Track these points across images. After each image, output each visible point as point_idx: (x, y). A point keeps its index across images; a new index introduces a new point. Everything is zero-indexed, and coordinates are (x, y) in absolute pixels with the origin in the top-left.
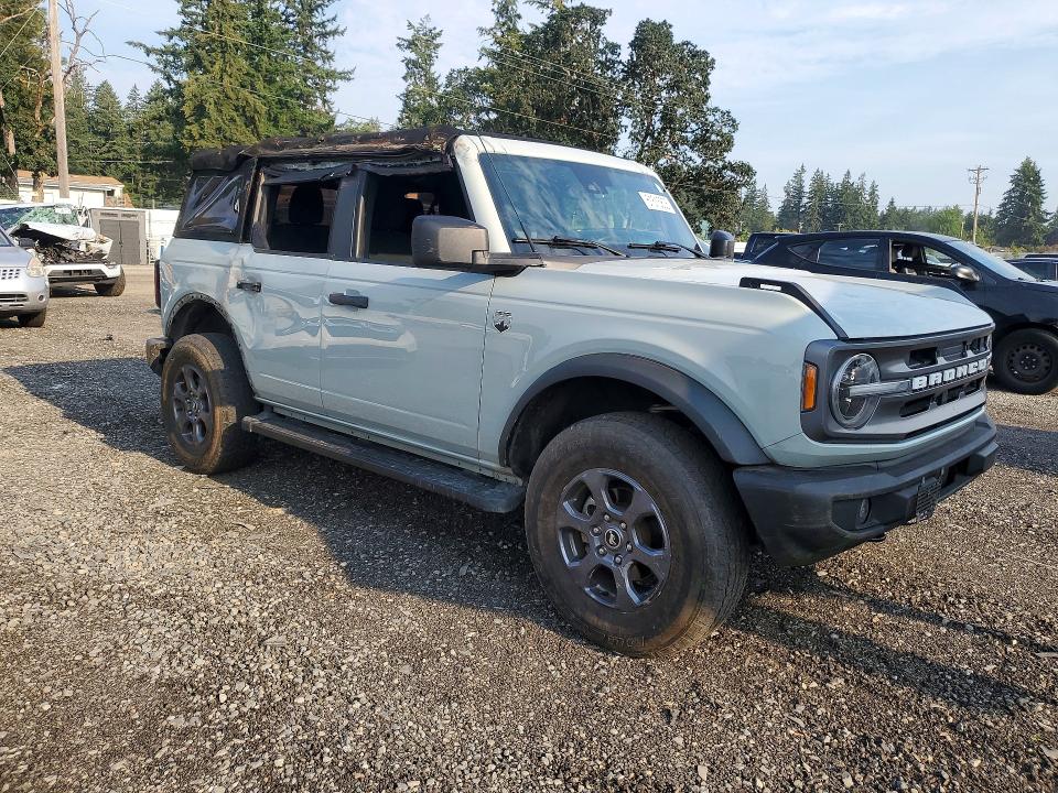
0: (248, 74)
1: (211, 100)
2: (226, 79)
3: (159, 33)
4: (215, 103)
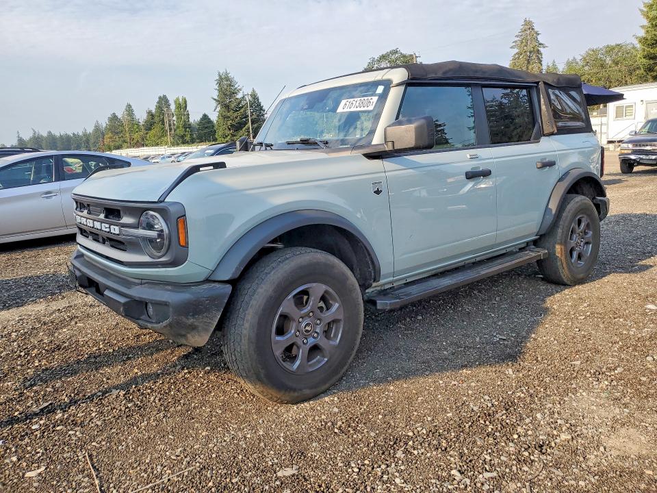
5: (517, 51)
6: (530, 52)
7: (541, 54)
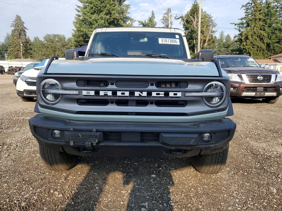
0: (263, 26)
1: (250, 35)
2: (255, 28)
3: (239, 19)
4: (251, 35)
5: (14, 28)
6: (20, 30)
7: (26, 32)
